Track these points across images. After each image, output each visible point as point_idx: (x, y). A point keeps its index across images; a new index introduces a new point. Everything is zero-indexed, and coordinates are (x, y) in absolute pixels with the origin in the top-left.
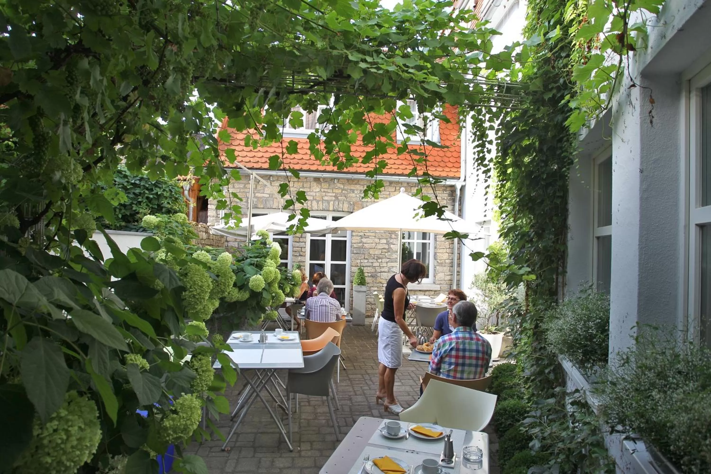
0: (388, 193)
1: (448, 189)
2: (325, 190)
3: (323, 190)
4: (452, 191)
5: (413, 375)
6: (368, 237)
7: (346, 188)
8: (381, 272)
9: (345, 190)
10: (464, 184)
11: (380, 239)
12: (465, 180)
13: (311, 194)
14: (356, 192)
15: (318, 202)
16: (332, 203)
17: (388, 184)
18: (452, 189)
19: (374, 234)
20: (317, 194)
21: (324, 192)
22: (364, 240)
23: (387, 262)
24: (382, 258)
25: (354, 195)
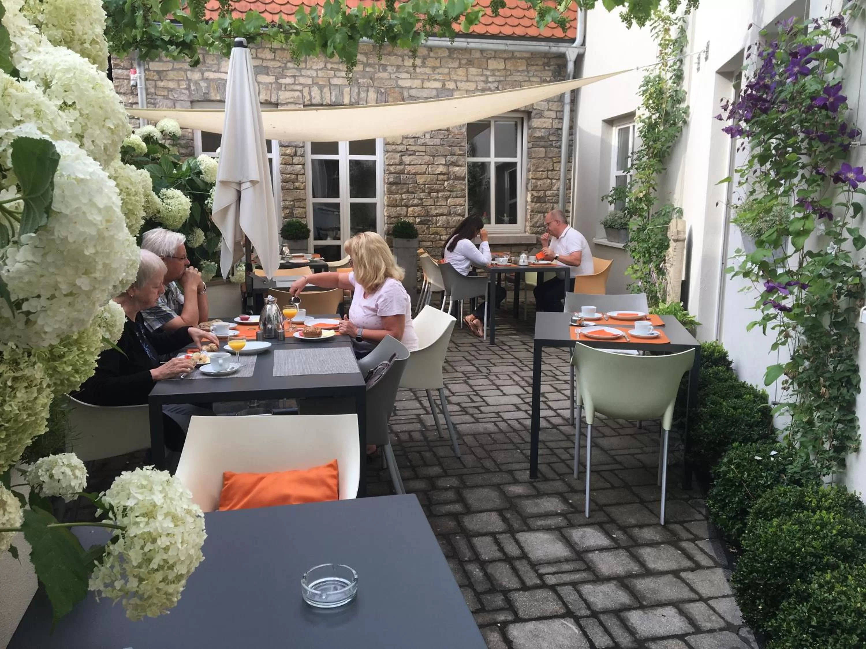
0: (446, 71)
1: (553, 62)
2: (336, 66)
3: (329, 66)
4: (559, 66)
5: (517, 378)
6: (413, 153)
7: (371, 61)
8: (437, 215)
9: (370, 65)
10: (581, 51)
11: (434, 156)
12: (583, 44)
13: (309, 73)
14: (389, 69)
15: (321, 88)
16: (347, 90)
17: (446, 53)
18: (560, 62)
19: (423, 148)
20: (320, 74)
21: (332, 69)
22: (407, 159)
23: (447, 198)
24: (438, 191)
25: (385, 75)
